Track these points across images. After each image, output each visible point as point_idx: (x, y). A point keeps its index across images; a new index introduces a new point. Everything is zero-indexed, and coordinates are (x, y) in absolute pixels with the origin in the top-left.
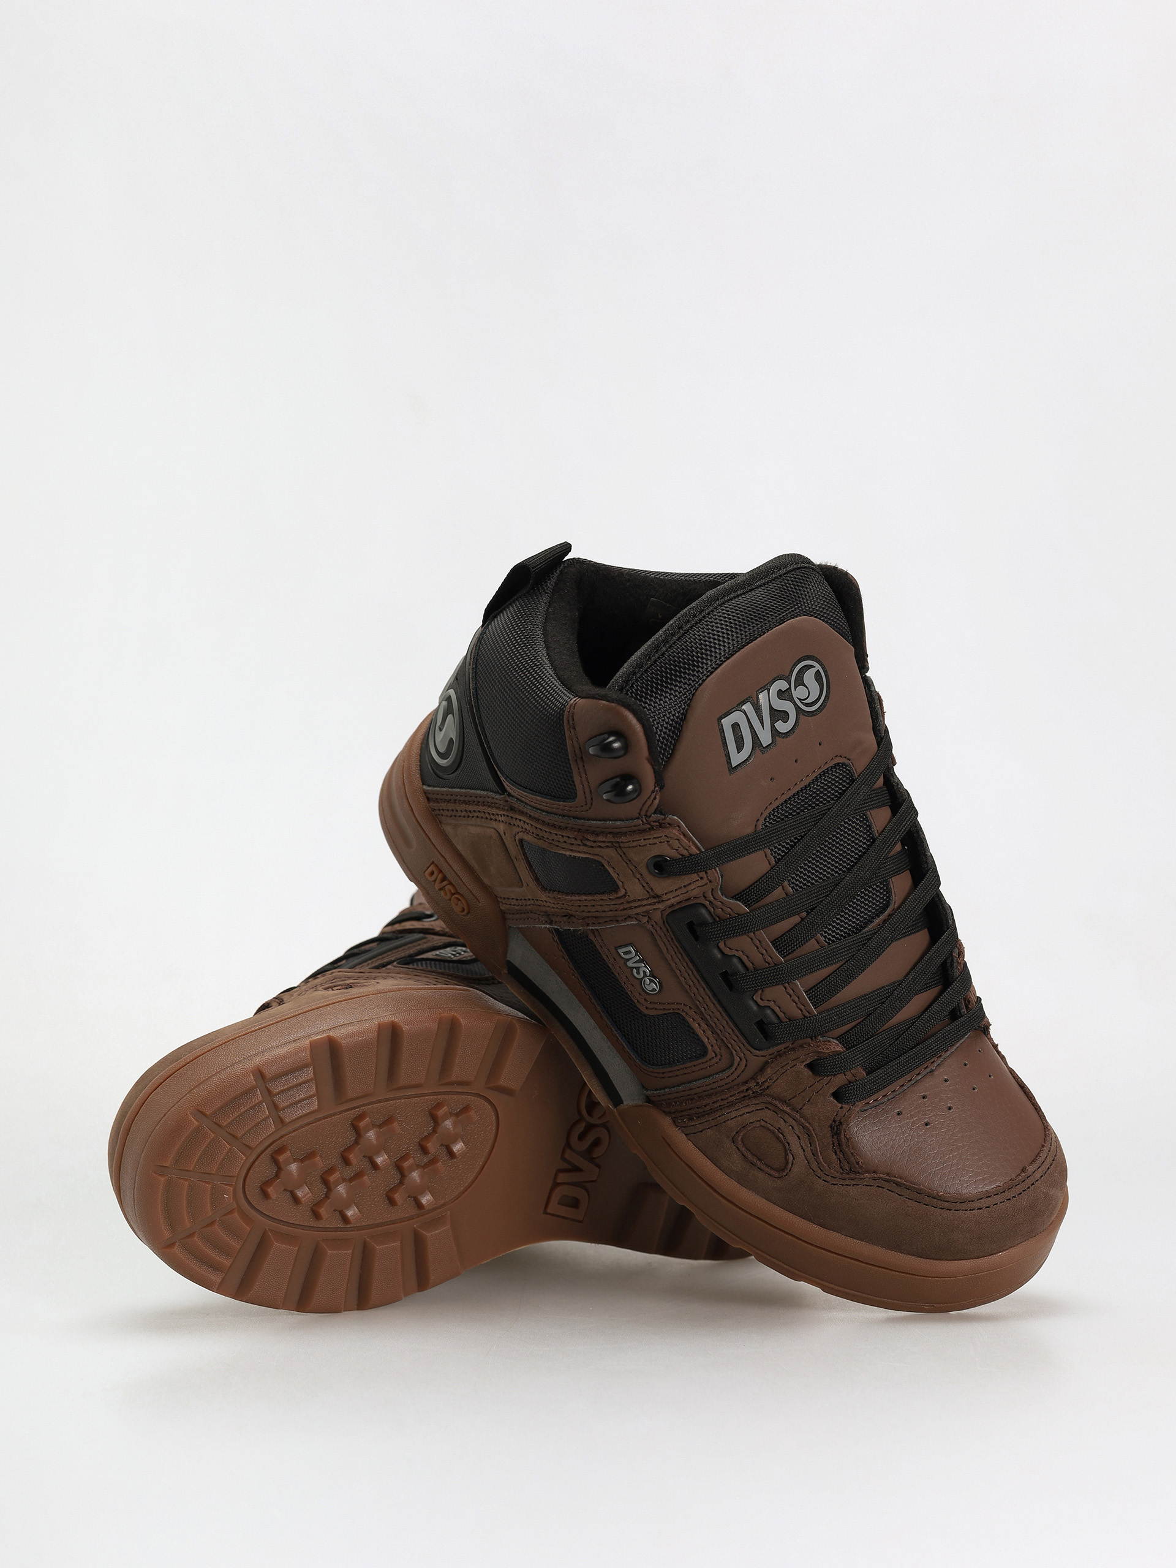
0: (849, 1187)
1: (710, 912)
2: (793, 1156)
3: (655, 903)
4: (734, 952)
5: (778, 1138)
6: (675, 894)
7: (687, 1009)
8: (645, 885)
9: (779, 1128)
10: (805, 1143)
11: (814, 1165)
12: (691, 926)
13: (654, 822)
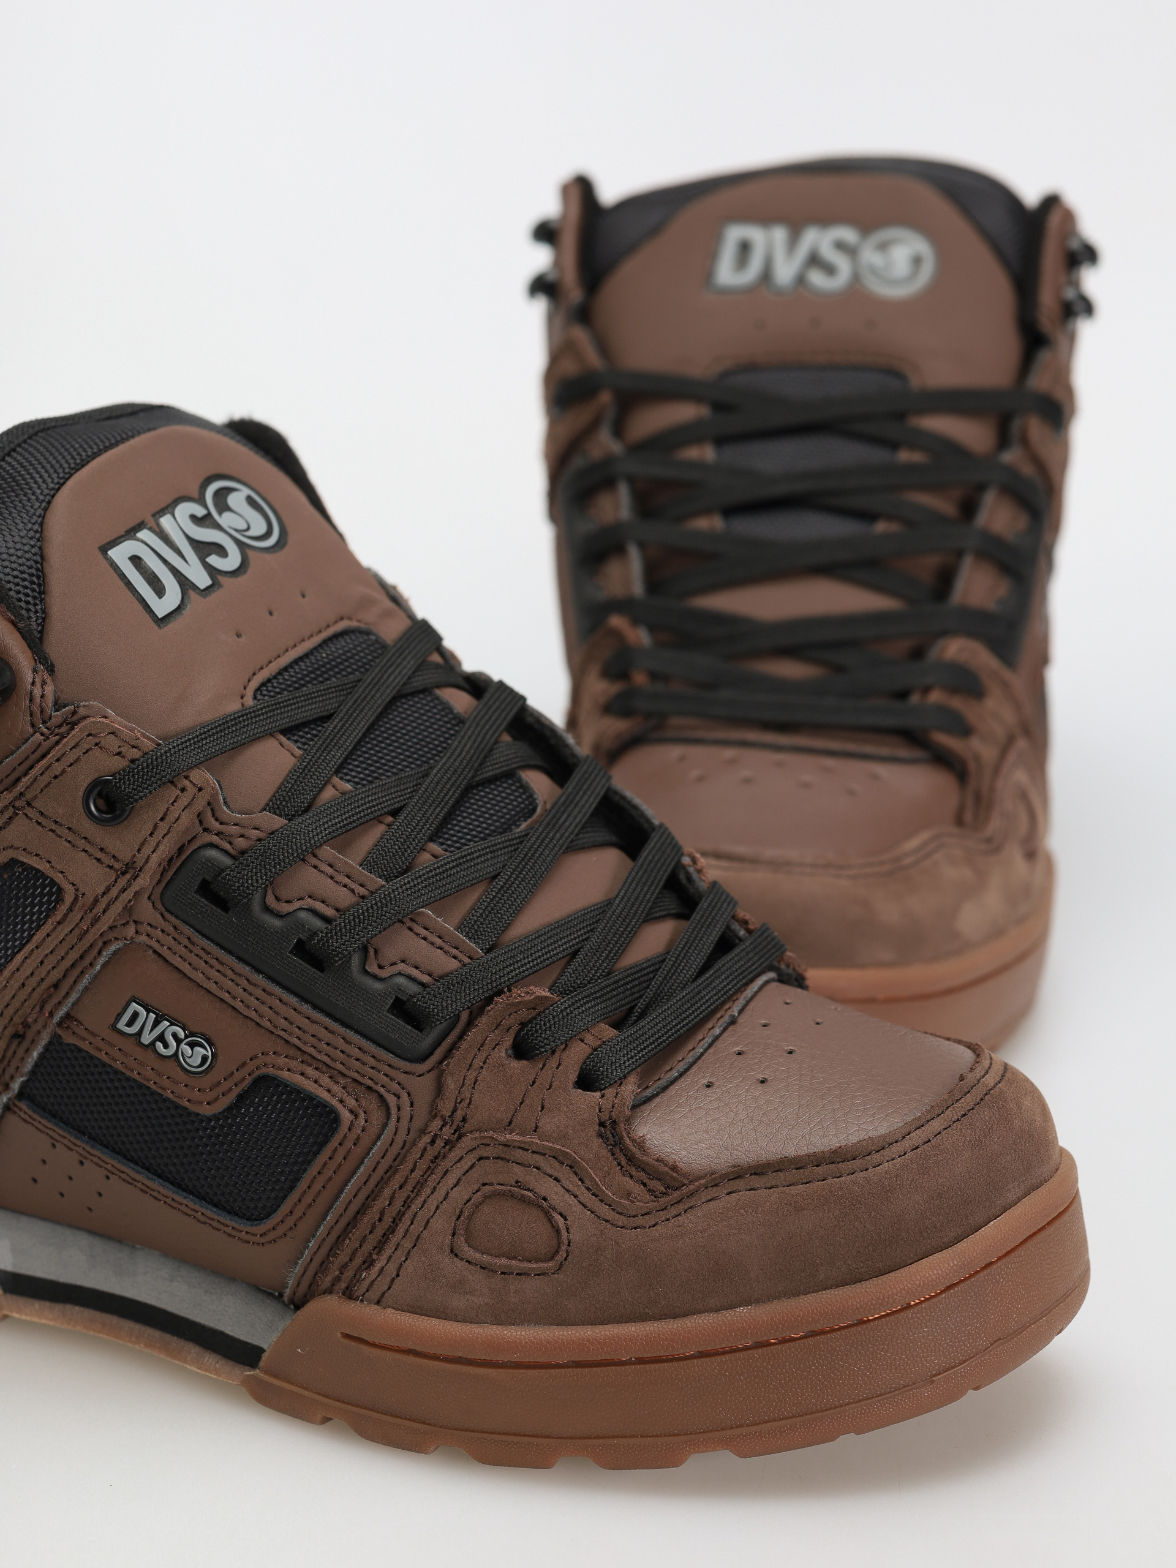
0: (679, 1218)
1: (226, 852)
2: (561, 1215)
3: (129, 884)
4: (297, 904)
5: (523, 1200)
6: (153, 842)
7: (270, 1058)
8: (99, 855)
9: (517, 1182)
10: (571, 1181)
11: (604, 1210)
12: (205, 889)
13: (60, 726)
